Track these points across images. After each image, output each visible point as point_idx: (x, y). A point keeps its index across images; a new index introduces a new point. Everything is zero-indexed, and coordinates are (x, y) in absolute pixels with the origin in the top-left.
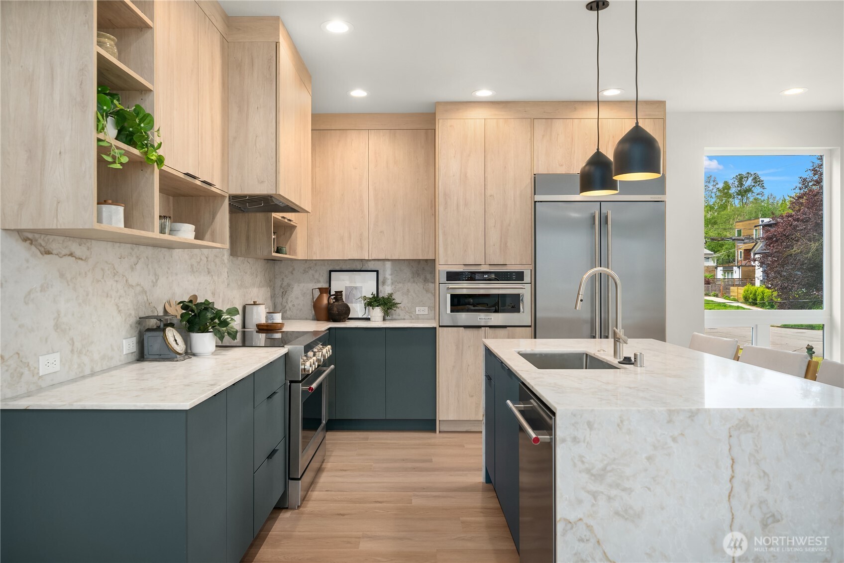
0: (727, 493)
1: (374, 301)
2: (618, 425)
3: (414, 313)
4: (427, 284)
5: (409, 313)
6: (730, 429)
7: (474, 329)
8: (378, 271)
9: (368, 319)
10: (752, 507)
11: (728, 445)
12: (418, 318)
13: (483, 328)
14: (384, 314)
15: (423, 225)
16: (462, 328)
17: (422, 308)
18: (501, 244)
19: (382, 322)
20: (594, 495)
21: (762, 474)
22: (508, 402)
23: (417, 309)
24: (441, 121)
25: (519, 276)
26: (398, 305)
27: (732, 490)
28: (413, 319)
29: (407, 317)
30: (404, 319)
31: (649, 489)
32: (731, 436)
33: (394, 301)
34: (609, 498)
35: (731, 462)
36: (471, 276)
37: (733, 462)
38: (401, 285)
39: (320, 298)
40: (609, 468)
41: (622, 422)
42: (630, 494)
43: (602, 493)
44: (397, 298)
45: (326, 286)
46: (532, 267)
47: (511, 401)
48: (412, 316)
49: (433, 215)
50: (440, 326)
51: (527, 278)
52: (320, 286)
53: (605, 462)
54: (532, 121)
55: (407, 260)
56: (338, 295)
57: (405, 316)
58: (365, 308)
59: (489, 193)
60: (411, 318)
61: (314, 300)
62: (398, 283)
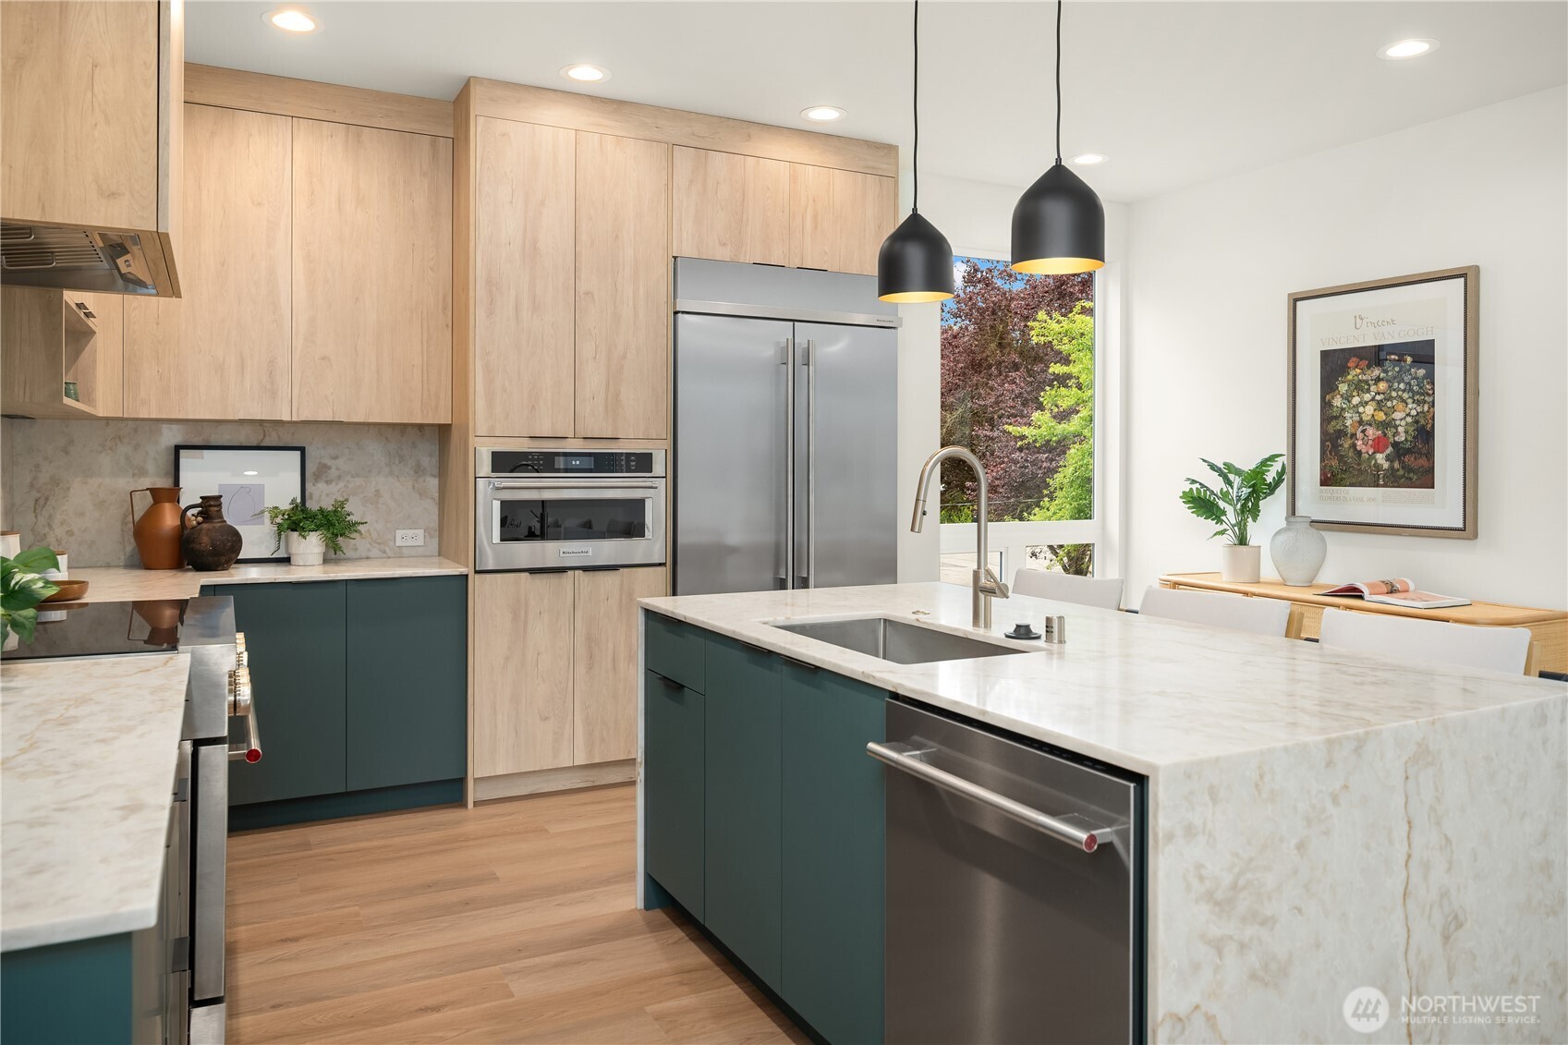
0: (1402, 890)
1: (298, 519)
2: (1257, 786)
3: (391, 543)
4: (421, 480)
5: (379, 544)
6: (1406, 763)
7: (551, 575)
8: (304, 448)
9: (286, 561)
10: (1431, 907)
11: (1403, 796)
12: (400, 555)
13: (570, 573)
14: (327, 545)
15: (425, 347)
16: (527, 574)
17: (410, 532)
18: (607, 396)
19: (321, 568)
20: (1218, 945)
21: (1444, 842)
22: (871, 745)
23: (399, 533)
24: (481, 120)
25: (642, 463)
26: (361, 528)
27: (1408, 883)
28: (389, 558)
29: (375, 552)
30: (368, 558)
31: (1299, 910)
32: (1407, 778)
33: (349, 518)
34: (1243, 947)
35: (1406, 828)
36: (543, 463)
37: (1410, 827)
38: (359, 481)
39: (152, 514)
40: (1241, 882)
41: (1261, 776)
42: (1272, 929)
43: (1231, 938)
44: (355, 510)
45: (164, 483)
46: (668, 444)
47: (878, 742)
48: (387, 549)
49: (447, 326)
50: (476, 572)
51: (659, 467)
52: (147, 482)
53: (1236, 870)
54: (670, 149)
55: (375, 424)
56: (211, 506)
57: (369, 550)
58: (280, 535)
59: (582, 288)
60: (385, 557)
61: (137, 518)
62: (352, 477)
